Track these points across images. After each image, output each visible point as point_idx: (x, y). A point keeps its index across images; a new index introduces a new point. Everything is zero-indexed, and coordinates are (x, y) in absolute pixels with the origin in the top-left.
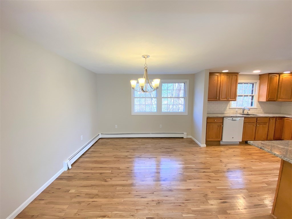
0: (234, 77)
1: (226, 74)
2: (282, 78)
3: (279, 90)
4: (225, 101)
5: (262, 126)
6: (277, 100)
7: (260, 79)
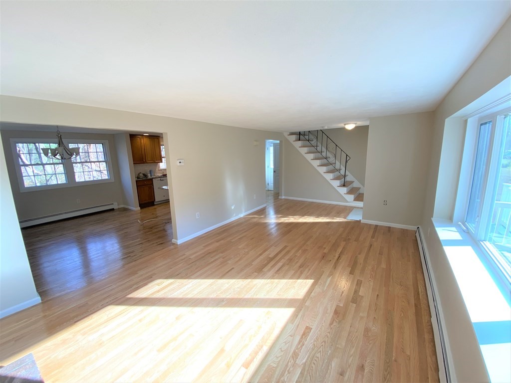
0: (156, 140)
1: (148, 137)
4: (151, 163)
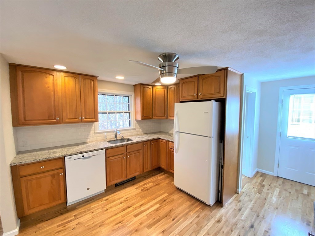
0: (88, 81)
1: (71, 75)
2: (156, 92)
3: (154, 106)
5: (135, 155)
6: (152, 117)
7: (135, 91)
